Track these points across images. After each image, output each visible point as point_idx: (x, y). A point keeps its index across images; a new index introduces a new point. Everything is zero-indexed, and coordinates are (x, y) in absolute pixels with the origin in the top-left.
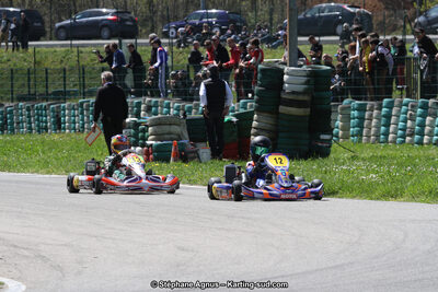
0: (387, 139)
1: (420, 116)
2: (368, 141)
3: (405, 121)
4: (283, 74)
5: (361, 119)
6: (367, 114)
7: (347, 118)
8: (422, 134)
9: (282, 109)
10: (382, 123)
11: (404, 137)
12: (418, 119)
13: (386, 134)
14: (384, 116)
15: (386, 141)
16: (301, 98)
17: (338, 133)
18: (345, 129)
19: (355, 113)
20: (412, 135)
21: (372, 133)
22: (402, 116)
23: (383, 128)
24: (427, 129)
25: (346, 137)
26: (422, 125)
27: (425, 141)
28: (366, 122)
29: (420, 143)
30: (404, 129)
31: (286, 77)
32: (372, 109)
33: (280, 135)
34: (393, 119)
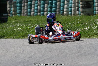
0: (31, 14)
1: (43, 4)
2: (24, 15)
3: (37, 7)
5: (21, 7)
6: (23, 5)
7: (15, 7)
8: (44, 11)
10: (29, 8)
11: (37, 13)
12: (42, 5)
13: (30, 12)
14: (29, 5)
15: (31, 15)
17: (12, 13)
18: (15, 11)
19: (18, 5)
20: (40, 12)
21: (25, 12)
22: (36, 5)
23: (29, 10)
24: (46, 9)
25: (15, 14)
26: (44, 8)
27: (45, 14)
28: (22, 8)
29: (43, 15)
30: (37, 10)
32: (24, 3)
34: (33, 6)
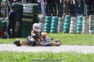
4: (23, 7)
9: (23, 19)
16: (31, 15)
31: (24, 8)
33: (22, 29)
